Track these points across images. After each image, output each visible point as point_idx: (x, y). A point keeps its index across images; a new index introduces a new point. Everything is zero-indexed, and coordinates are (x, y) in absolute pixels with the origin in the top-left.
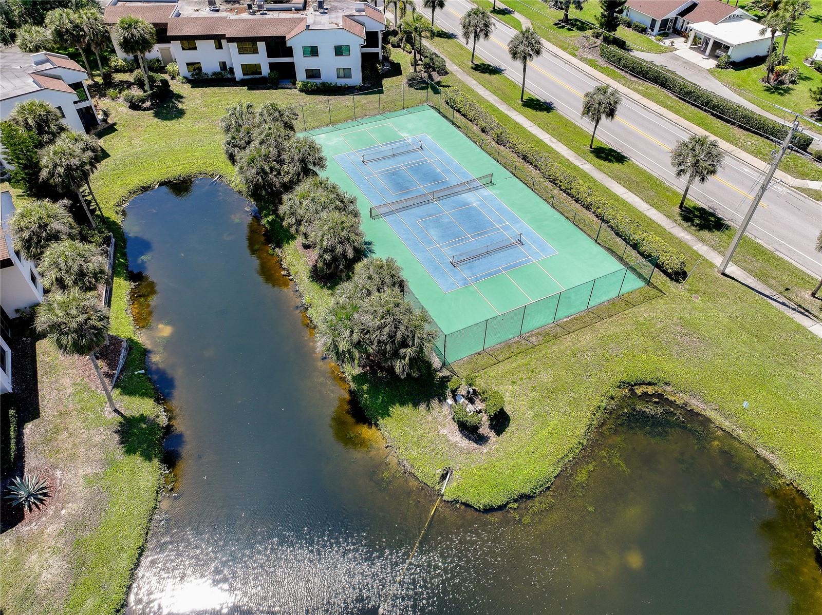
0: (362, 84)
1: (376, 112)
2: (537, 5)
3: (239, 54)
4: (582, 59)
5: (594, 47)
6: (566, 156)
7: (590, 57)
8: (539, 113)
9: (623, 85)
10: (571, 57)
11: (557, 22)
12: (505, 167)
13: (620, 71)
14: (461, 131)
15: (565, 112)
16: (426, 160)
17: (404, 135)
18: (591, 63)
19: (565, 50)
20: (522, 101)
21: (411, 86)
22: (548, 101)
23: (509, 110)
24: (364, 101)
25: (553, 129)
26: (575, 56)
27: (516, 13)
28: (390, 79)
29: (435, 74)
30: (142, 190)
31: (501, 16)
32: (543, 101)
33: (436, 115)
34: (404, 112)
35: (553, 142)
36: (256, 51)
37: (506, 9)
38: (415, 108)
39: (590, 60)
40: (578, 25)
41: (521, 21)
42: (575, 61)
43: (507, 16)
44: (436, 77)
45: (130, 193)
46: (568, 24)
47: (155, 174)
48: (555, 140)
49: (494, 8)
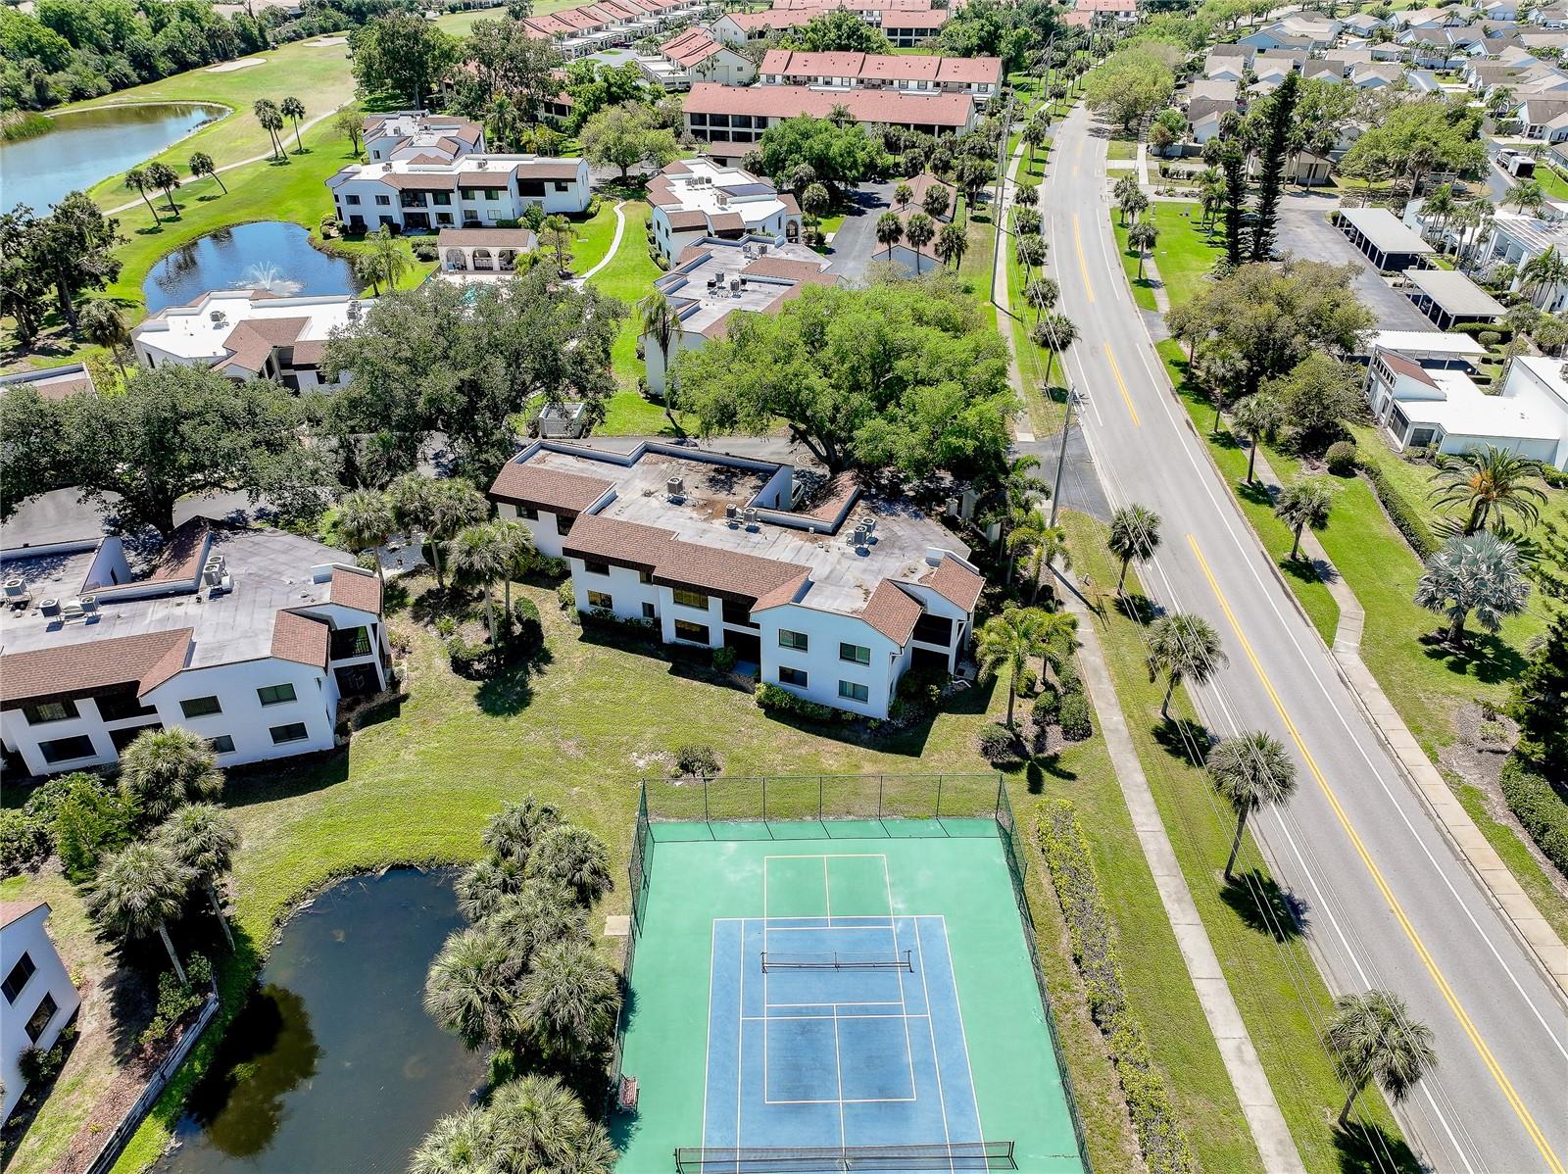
0: (885, 718)
1: (874, 809)
2: (1405, 569)
3: (675, 602)
4: (1449, 777)
5: (1492, 751)
6: (1256, 1128)
7: (1471, 778)
8: (1253, 934)
9: (1536, 902)
10: (1423, 759)
11: (1433, 633)
12: (1072, 1111)
13: (1540, 857)
14: (1029, 937)
15: (1325, 951)
16: (897, 1010)
17: (896, 904)
18: (1471, 800)
19: (1416, 731)
20: (1227, 876)
21: (986, 754)
22: (1297, 896)
23: (1179, 901)
24: (868, 768)
25: (1265, 1007)
26: (1434, 759)
27: (1340, 580)
28: (954, 717)
29: (1054, 732)
30: (354, 874)
31: (1299, 582)
32: (1285, 891)
33: (997, 861)
34: (933, 826)
35: (1242, 1061)
36: (704, 606)
37: (1322, 564)
38: (965, 822)
39: (1468, 790)
40: (1484, 656)
41: (1343, 608)
42: (1428, 775)
43: (1315, 585)
44: (1056, 742)
45: (331, 875)
46: (1461, 647)
47: (395, 843)
48: (1250, 1053)
49: (1293, 556)
